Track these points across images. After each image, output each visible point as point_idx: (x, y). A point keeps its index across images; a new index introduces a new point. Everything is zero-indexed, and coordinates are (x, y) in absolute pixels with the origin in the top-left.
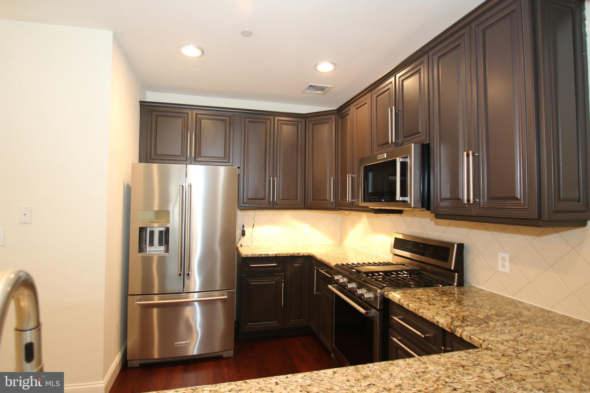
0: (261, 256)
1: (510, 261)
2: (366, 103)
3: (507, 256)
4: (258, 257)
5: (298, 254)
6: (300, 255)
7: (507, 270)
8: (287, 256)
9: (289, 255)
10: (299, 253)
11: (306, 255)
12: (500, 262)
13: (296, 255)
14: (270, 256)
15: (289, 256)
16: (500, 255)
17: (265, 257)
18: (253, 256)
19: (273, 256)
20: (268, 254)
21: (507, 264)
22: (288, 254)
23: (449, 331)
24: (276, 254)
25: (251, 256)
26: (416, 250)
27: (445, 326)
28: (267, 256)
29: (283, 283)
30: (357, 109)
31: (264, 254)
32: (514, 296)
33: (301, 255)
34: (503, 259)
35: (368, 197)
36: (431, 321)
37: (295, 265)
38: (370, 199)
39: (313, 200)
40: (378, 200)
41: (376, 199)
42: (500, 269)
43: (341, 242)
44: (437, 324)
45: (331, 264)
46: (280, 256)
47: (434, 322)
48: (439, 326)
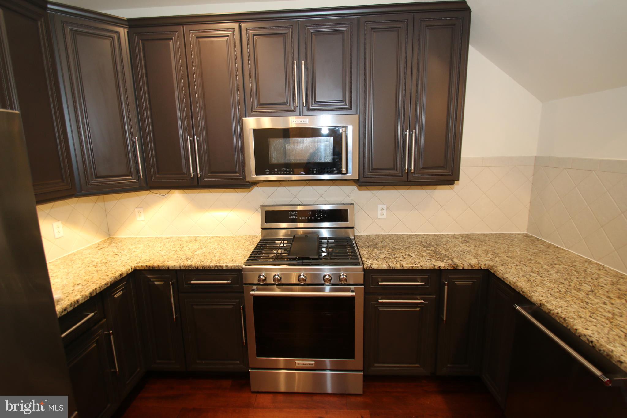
0: (66, 312)
1: (387, 209)
3: (384, 207)
5: (121, 275)
6: (124, 276)
7: (384, 216)
8: (107, 287)
9: (109, 284)
12: (379, 212)
13: (119, 278)
15: (109, 286)
16: (380, 207)
17: (74, 309)
19: (86, 300)
21: (385, 212)
22: (108, 284)
23: (452, 268)
24: (91, 294)
26: (303, 218)
27: (447, 267)
28: (76, 306)
29: (112, 337)
31: (71, 305)
32: (388, 232)
34: (382, 209)
35: (267, 170)
36: (432, 269)
37: (116, 296)
38: (273, 171)
39: (97, 177)
40: (292, 173)
41: (287, 171)
42: (380, 216)
43: (109, 235)
44: (439, 269)
45: (226, 266)
46: (97, 293)
47: (436, 268)
48: (440, 270)
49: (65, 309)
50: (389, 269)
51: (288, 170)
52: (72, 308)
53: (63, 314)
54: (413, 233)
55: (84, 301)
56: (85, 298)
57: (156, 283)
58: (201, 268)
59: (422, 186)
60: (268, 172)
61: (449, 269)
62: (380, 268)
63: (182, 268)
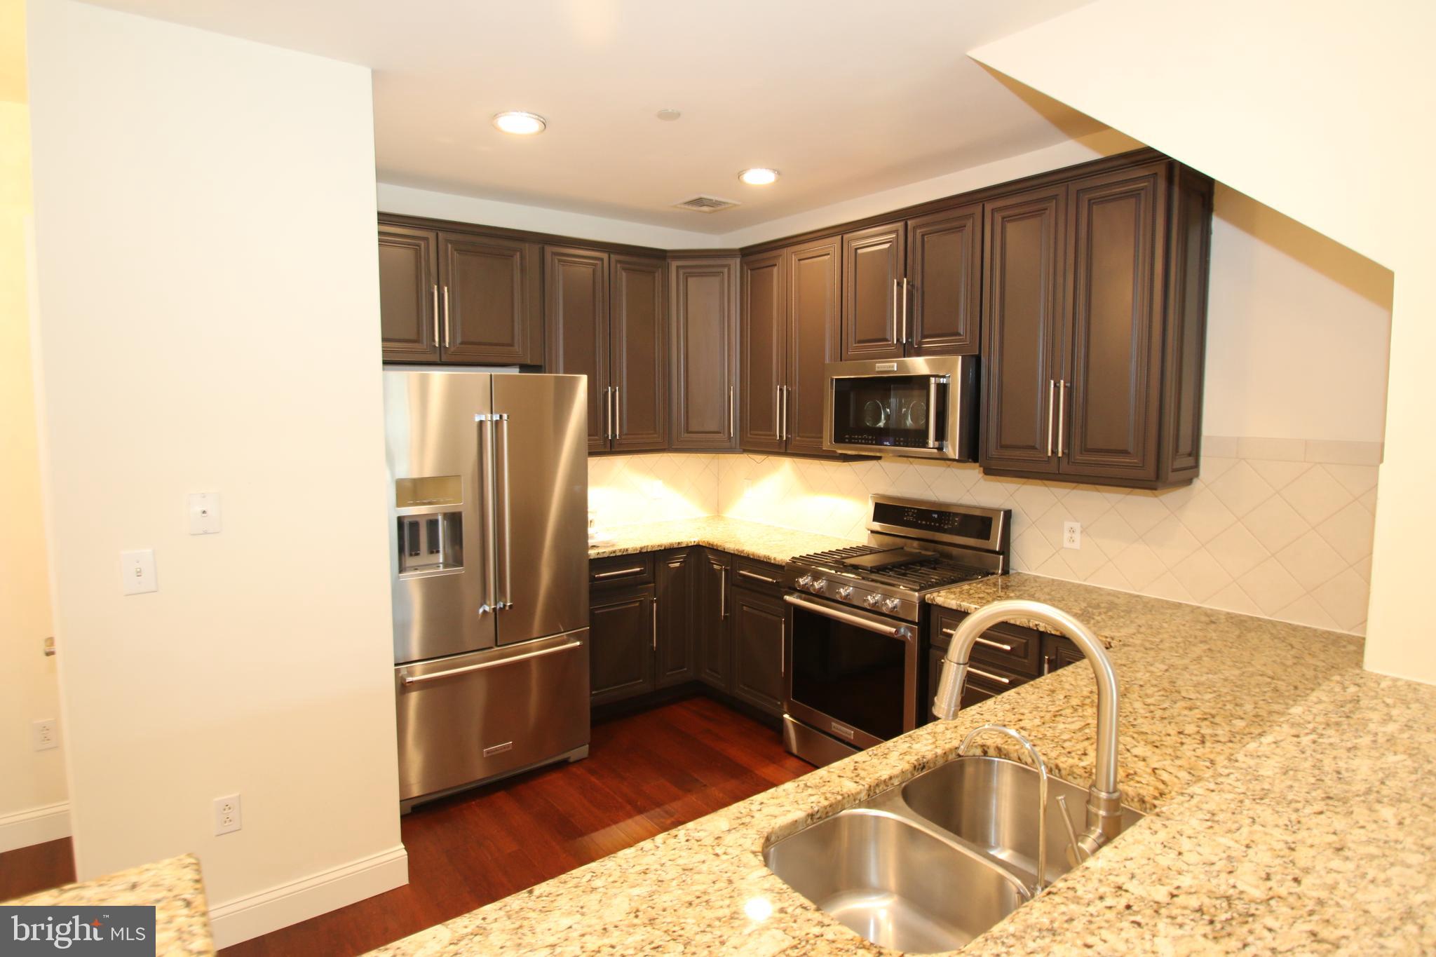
0: (614, 555)
1: (1082, 532)
2: (828, 254)
3: (1077, 526)
4: (608, 557)
5: (679, 543)
6: (682, 546)
7: (1077, 545)
8: (660, 550)
9: (663, 548)
10: (680, 541)
11: (693, 544)
12: (1067, 535)
13: (675, 546)
14: (629, 552)
15: (663, 551)
16: (1067, 525)
17: (622, 555)
18: (599, 556)
19: (635, 552)
20: (627, 550)
21: (1077, 536)
22: (661, 546)
24: (641, 548)
25: (596, 557)
26: (924, 522)
28: (624, 553)
29: (655, 604)
30: (799, 260)
31: (620, 550)
32: (1085, 580)
33: (684, 546)
34: (1072, 530)
35: (847, 436)
36: (1025, 625)
37: (672, 565)
38: (855, 439)
39: (688, 432)
40: (874, 442)
41: (868, 440)
42: (1066, 544)
43: (718, 512)
44: (1035, 628)
45: (775, 559)
46: (649, 550)
47: (1031, 625)
48: (1038, 630)
49: (614, 552)
50: (959, 609)
51: (870, 437)
52: (620, 554)
53: (611, 555)
54: (1136, 590)
55: (633, 552)
56: (634, 550)
57: (715, 567)
58: (752, 557)
59: (1097, 486)
60: (847, 438)
61: (1053, 632)
62: (946, 605)
63: (736, 553)
